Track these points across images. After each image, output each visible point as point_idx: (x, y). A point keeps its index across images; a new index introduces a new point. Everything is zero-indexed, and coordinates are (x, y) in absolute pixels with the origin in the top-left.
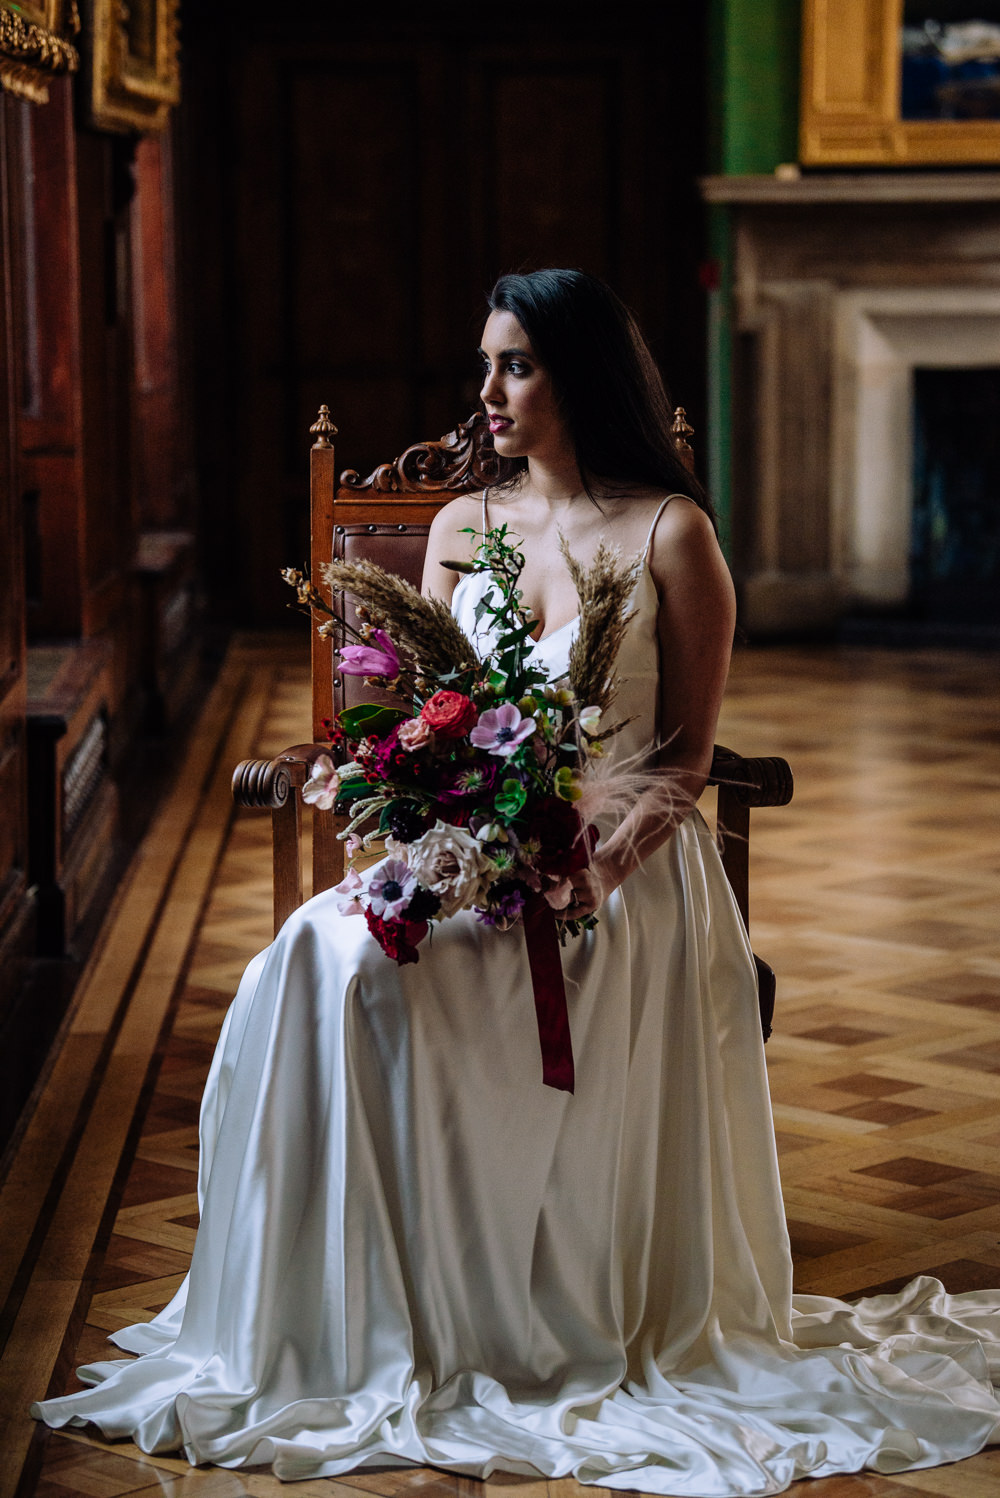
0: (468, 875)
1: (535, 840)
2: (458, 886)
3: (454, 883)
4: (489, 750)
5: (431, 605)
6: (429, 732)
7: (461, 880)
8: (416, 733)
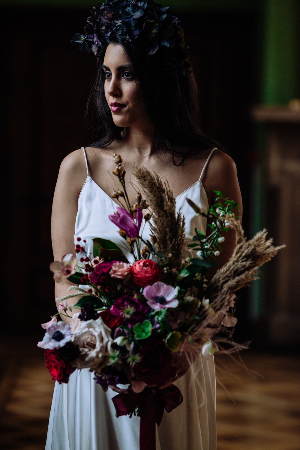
0: (98, 353)
1: (140, 355)
2: (90, 355)
3: (89, 353)
4: (148, 301)
5: (176, 215)
6: (128, 274)
7: (93, 354)
8: (121, 270)
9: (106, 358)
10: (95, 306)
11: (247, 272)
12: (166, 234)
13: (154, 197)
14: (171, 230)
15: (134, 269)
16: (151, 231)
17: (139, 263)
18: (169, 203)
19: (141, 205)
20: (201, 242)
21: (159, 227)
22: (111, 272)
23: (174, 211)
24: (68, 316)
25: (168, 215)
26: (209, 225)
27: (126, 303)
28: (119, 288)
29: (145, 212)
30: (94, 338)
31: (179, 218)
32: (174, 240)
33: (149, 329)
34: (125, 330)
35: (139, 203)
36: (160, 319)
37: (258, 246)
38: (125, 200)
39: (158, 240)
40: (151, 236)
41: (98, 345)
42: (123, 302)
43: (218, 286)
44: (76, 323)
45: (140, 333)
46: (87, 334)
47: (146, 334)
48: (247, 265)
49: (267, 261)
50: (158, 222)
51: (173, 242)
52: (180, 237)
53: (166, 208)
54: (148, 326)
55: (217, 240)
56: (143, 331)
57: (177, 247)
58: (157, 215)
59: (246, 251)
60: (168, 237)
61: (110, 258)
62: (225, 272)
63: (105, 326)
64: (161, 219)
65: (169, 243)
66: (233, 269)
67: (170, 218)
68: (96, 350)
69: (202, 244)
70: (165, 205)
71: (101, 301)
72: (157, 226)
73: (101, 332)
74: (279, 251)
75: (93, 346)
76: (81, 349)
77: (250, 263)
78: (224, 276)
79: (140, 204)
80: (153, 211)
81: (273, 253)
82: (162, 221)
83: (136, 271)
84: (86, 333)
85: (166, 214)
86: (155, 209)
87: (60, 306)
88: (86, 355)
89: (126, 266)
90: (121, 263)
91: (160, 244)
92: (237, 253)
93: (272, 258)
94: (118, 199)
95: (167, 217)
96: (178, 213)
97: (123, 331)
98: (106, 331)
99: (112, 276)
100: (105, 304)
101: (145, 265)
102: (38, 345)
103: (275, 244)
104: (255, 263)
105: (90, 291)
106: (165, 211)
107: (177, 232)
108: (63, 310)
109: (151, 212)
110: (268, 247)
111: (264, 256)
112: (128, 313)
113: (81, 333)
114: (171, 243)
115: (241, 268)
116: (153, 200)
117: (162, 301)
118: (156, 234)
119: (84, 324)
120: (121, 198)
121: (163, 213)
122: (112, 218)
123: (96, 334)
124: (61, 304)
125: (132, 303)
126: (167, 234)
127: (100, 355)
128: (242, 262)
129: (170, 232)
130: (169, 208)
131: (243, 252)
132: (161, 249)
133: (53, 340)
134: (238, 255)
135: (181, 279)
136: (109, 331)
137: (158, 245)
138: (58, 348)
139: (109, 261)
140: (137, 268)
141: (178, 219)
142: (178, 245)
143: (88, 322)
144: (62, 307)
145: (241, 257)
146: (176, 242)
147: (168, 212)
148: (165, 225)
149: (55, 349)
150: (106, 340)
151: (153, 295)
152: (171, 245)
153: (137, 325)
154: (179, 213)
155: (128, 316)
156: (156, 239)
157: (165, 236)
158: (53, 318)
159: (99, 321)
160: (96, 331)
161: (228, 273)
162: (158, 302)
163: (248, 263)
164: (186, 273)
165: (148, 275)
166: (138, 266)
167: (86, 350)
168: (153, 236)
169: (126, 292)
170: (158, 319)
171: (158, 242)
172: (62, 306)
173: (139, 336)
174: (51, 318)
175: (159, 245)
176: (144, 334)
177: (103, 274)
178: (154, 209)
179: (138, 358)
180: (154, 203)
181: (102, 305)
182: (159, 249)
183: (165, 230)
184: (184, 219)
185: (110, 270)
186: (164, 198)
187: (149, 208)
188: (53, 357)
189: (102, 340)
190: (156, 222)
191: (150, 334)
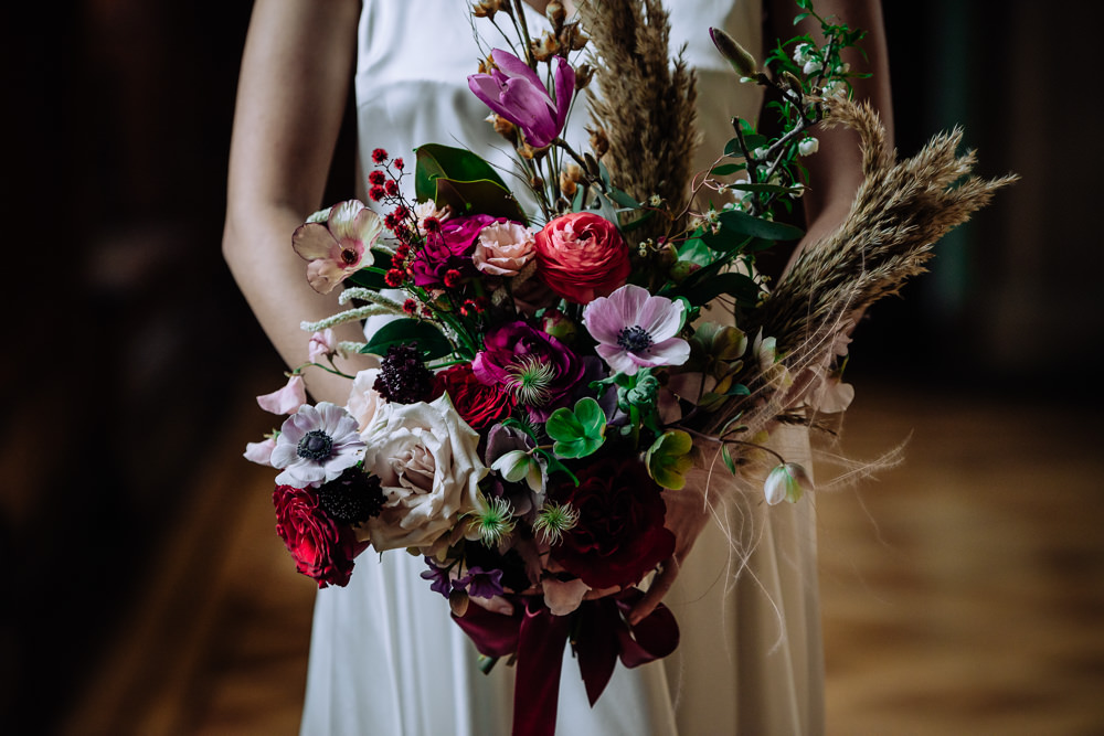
0: (439, 507)
2: (413, 512)
3: (410, 504)
4: (598, 343)
5: (672, 67)
6: (528, 262)
7: (425, 505)
8: (506, 249)
9: (463, 519)
10: (426, 354)
11: (896, 259)
12: (639, 126)
13: (605, 12)
14: (656, 116)
15: (549, 245)
16: (592, 114)
17: (561, 227)
18: (652, 33)
19: (566, 39)
20: (749, 159)
21: (616, 105)
22: (477, 253)
23: (665, 55)
24: (338, 373)
25: (649, 69)
26: (773, 104)
27: (521, 348)
28: (497, 300)
29: (576, 59)
30: (426, 457)
31: (680, 78)
32: (663, 147)
33: (597, 425)
34: (519, 432)
35: (558, 32)
36: (632, 396)
37: (934, 177)
38: (514, 21)
39: (612, 143)
40: (591, 132)
41: (440, 482)
42: (511, 346)
43: (805, 298)
44: (369, 402)
45: (567, 438)
46: (406, 444)
47: (589, 440)
48: (898, 237)
49: (957, 223)
50: (615, 87)
51: (661, 154)
52: (682, 138)
53: (642, 48)
54: (593, 416)
55: (797, 149)
56: (580, 432)
57: (671, 168)
58: (614, 67)
59: (897, 195)
60: (645, 136)
61: (468, 206)
62: (827, 254)
63: (462, 423)
64: (625, 78)
65: (649, 156)
66: (853, 249)
67: (652, 79)
68: (432, 497)
69: (753, 165)
70: (639, 37)
71: (441, 334)
72: (611, 100)
73: (448, 441)
74: (997, 191)
75: (426, 484)
76: (387, 491)
77: (908, 232)
78: (827, 267)
79: (562, 37)
80: (599, 54)
81: (978, 199)
82: (630, 86)
83: (551, 252)
84: (401, 440)
85: (642, 66)
86: (608, 48)
87: (313, 344)
88: (403, 509)
89: (523, 235)
90: (507, 225)
91: (620, 156)
92: (867, 200)
93: (973, 214)
94: (492, 19)
95: (645, 75)
96: (678, 60)
97: (513, 434)
98: (464, 439)
99: (482, 266)
100: (455, 343)
101: (579, 232)
102: (245, 455)
103: (983, 170)
104: (921, 230)
105: (410, 306)
106: (640, 57)
107: (672, 122)
108: (325, 356)
109: (594, 56)
110: (963, 179)
111: (950, 210)
112: (529, 382)
113: (386, 441)
114: (656, 156)
115: (880, 246)
116: (599, 19)
117: (640, 344)
118: (607, 127)
119: (395, 411)
120: (501, 16)
121: (633, 64)
122: (478, 88)
123: (435, 448)
124: (317, 335)
125: (541, 348)
126: (643, 128)
127: (447, 514)
128: (883, 227)
129: (652, 123)
130: (651, 46)
131: (888, 198)
132: (620, 170)
133: (302, 460)
134: (871, 206)
135: (687, 270)
136: (472, 437)
137: (612, 158)
138: (318, 486)
139: (469, 215)
140: (557, 244)
141: (675, 80)
142: (677, 162)
143: (408, 407)
144: (321, 348)
145: (882, 213)
146: (670, 154)
147: (646, 59)
148: (637, 100)
149: (310, 488)
150: (463, 466)
151: (612, 326)
152: (656, 163)
153: (557, 413)
154: (681, 62)
155: (530, 392)
156: (607, 143)
157: (637, 135)
158: (292, 377)
159: (442, 405)
160: (434, 438)
161: (836, 258)
162: (628, 348)
163: (901, 232)
164: (699, 251)
165: (588, 264)
166: (557, 234)
167: (403, 493)
168: (597, 133)
169: (521, 312)
170: (625, 396)
171: (613, 150)
172: (320, 342)
173: (566, 448)
174: (287, 379)
175: (618, 162)
176: (582, 442)
177: (453, 261)
178: (603, 48)
179: (567, 517)
180: (605, 30)
181: (443, 347)
182: (617, 171)
183: (636, 115)
184: (694, 81)
185: (472, 250)
186: (635, 14)
187: (589, 45)
188: (302, 509)
189: (451, 463)
190: (608, 88)
191: (599, 443)
